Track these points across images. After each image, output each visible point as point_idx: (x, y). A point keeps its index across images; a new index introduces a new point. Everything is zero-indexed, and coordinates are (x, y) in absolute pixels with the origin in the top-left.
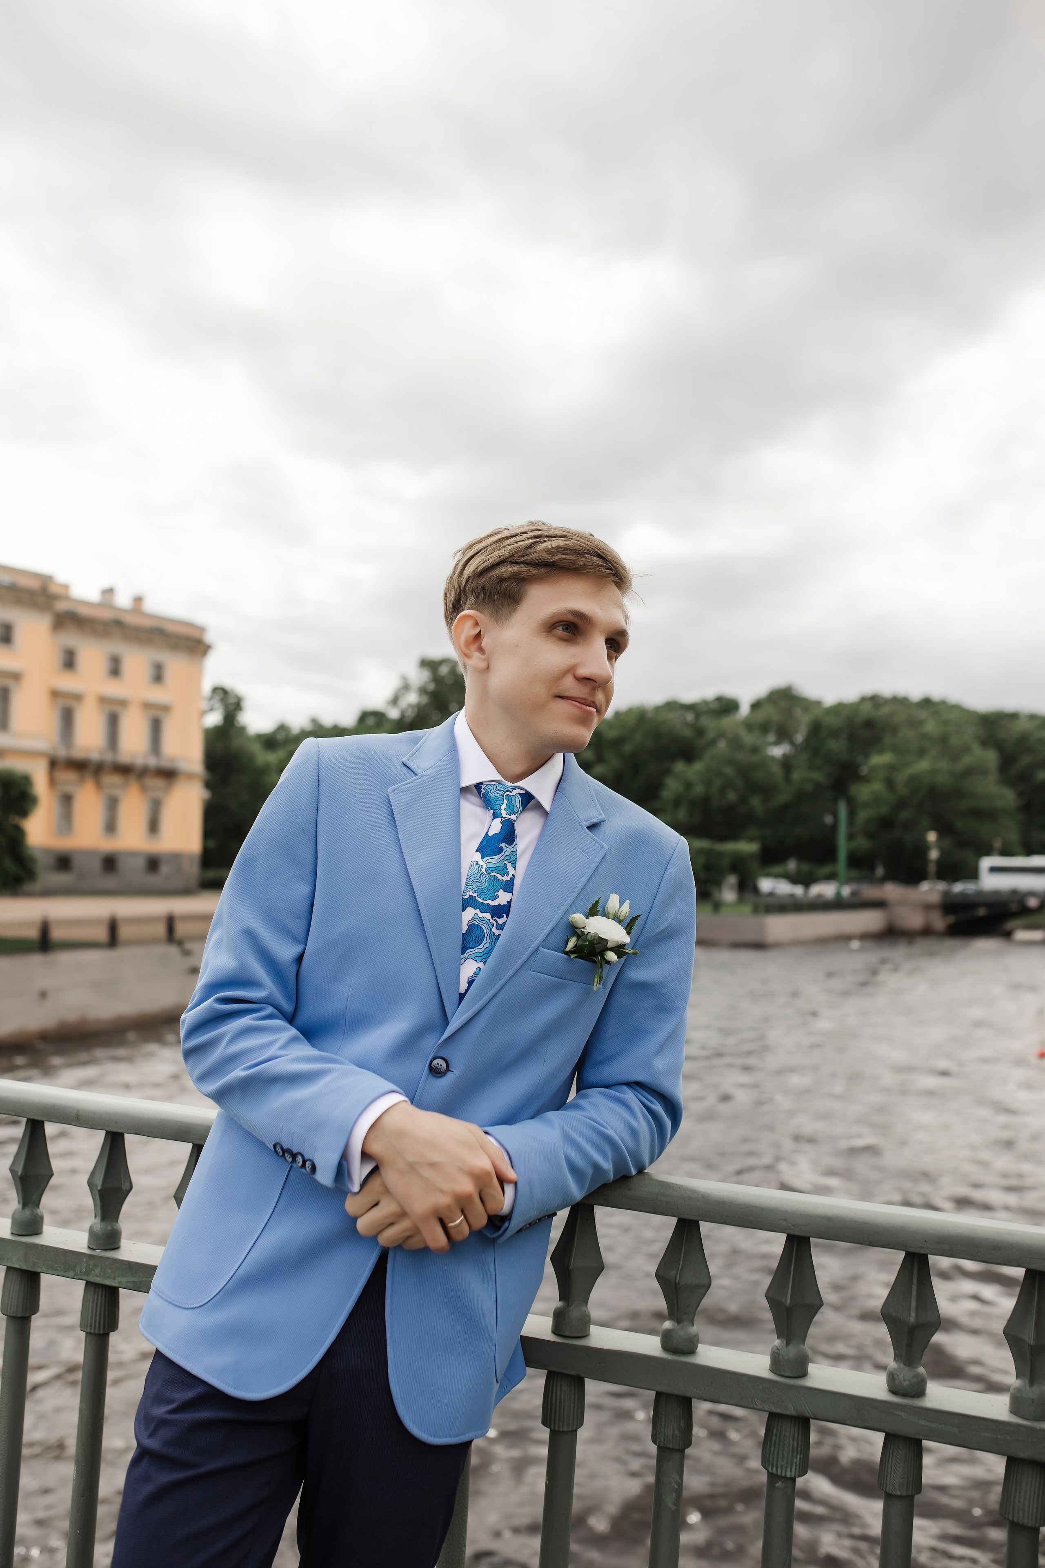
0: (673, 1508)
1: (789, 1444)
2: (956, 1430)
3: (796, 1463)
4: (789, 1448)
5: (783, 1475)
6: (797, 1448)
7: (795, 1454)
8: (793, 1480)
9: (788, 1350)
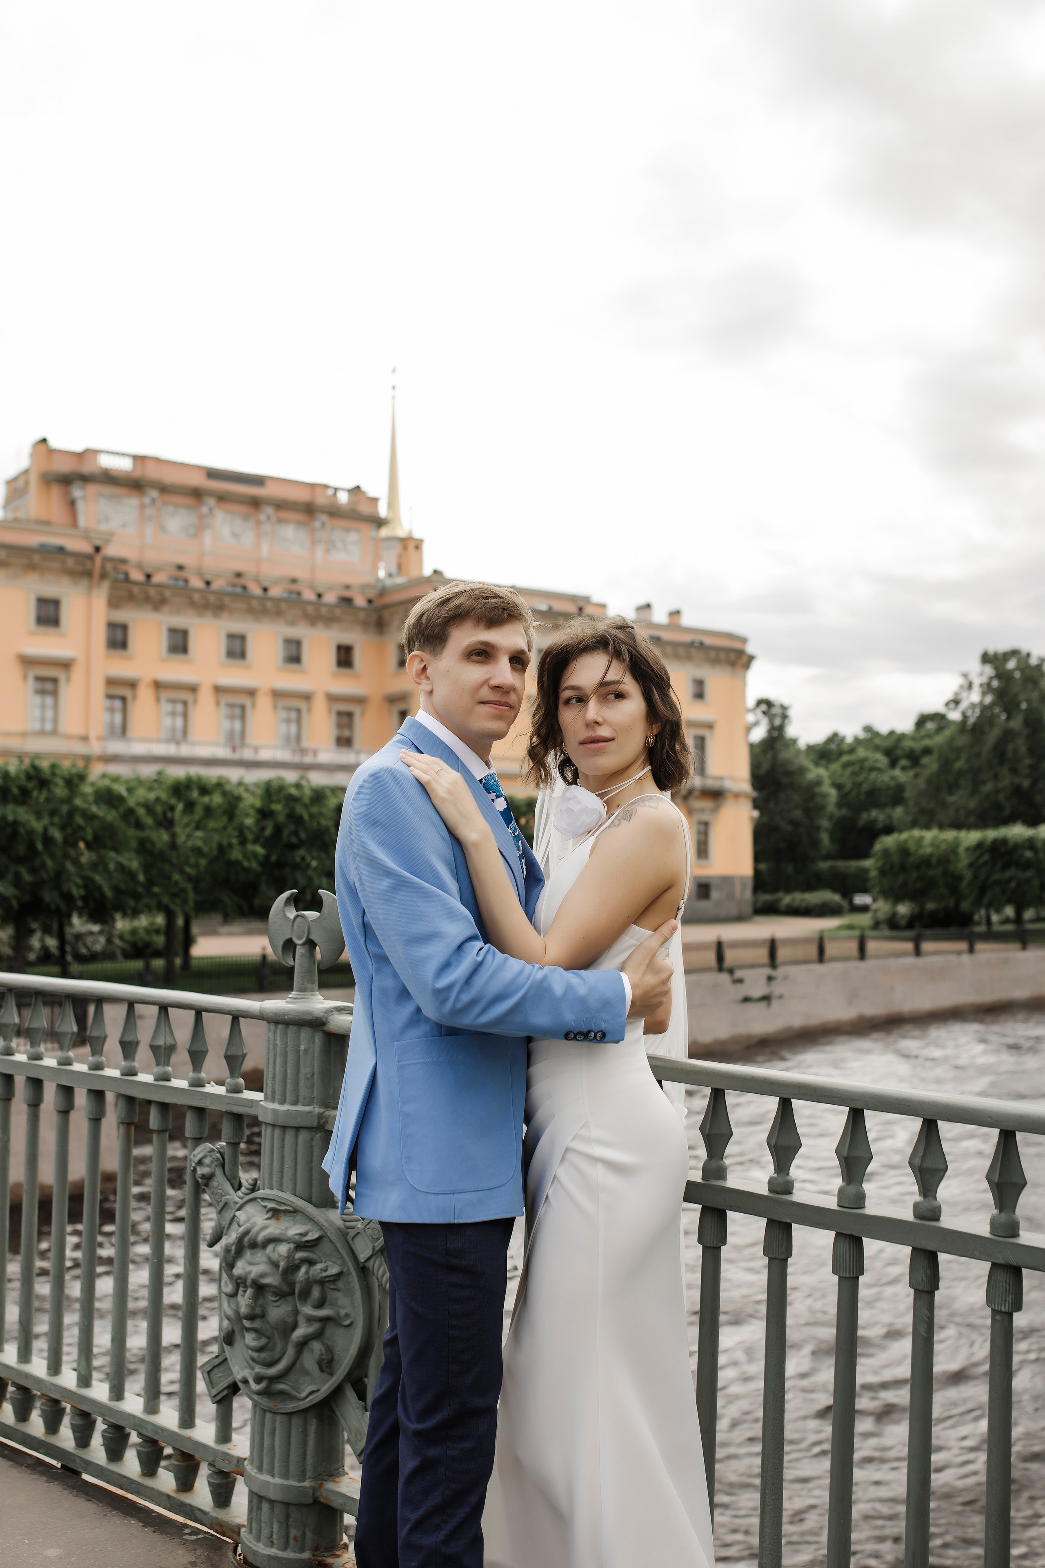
0: (925, 1335)
1: (1003, 1286)
3: (1009, 1301)
4: (1003, 1289)
5: (999, 1309)
6: (1009, 1290)
7: (1007, 1295)
8: (1010, 1315)
9: (1004, 1217)
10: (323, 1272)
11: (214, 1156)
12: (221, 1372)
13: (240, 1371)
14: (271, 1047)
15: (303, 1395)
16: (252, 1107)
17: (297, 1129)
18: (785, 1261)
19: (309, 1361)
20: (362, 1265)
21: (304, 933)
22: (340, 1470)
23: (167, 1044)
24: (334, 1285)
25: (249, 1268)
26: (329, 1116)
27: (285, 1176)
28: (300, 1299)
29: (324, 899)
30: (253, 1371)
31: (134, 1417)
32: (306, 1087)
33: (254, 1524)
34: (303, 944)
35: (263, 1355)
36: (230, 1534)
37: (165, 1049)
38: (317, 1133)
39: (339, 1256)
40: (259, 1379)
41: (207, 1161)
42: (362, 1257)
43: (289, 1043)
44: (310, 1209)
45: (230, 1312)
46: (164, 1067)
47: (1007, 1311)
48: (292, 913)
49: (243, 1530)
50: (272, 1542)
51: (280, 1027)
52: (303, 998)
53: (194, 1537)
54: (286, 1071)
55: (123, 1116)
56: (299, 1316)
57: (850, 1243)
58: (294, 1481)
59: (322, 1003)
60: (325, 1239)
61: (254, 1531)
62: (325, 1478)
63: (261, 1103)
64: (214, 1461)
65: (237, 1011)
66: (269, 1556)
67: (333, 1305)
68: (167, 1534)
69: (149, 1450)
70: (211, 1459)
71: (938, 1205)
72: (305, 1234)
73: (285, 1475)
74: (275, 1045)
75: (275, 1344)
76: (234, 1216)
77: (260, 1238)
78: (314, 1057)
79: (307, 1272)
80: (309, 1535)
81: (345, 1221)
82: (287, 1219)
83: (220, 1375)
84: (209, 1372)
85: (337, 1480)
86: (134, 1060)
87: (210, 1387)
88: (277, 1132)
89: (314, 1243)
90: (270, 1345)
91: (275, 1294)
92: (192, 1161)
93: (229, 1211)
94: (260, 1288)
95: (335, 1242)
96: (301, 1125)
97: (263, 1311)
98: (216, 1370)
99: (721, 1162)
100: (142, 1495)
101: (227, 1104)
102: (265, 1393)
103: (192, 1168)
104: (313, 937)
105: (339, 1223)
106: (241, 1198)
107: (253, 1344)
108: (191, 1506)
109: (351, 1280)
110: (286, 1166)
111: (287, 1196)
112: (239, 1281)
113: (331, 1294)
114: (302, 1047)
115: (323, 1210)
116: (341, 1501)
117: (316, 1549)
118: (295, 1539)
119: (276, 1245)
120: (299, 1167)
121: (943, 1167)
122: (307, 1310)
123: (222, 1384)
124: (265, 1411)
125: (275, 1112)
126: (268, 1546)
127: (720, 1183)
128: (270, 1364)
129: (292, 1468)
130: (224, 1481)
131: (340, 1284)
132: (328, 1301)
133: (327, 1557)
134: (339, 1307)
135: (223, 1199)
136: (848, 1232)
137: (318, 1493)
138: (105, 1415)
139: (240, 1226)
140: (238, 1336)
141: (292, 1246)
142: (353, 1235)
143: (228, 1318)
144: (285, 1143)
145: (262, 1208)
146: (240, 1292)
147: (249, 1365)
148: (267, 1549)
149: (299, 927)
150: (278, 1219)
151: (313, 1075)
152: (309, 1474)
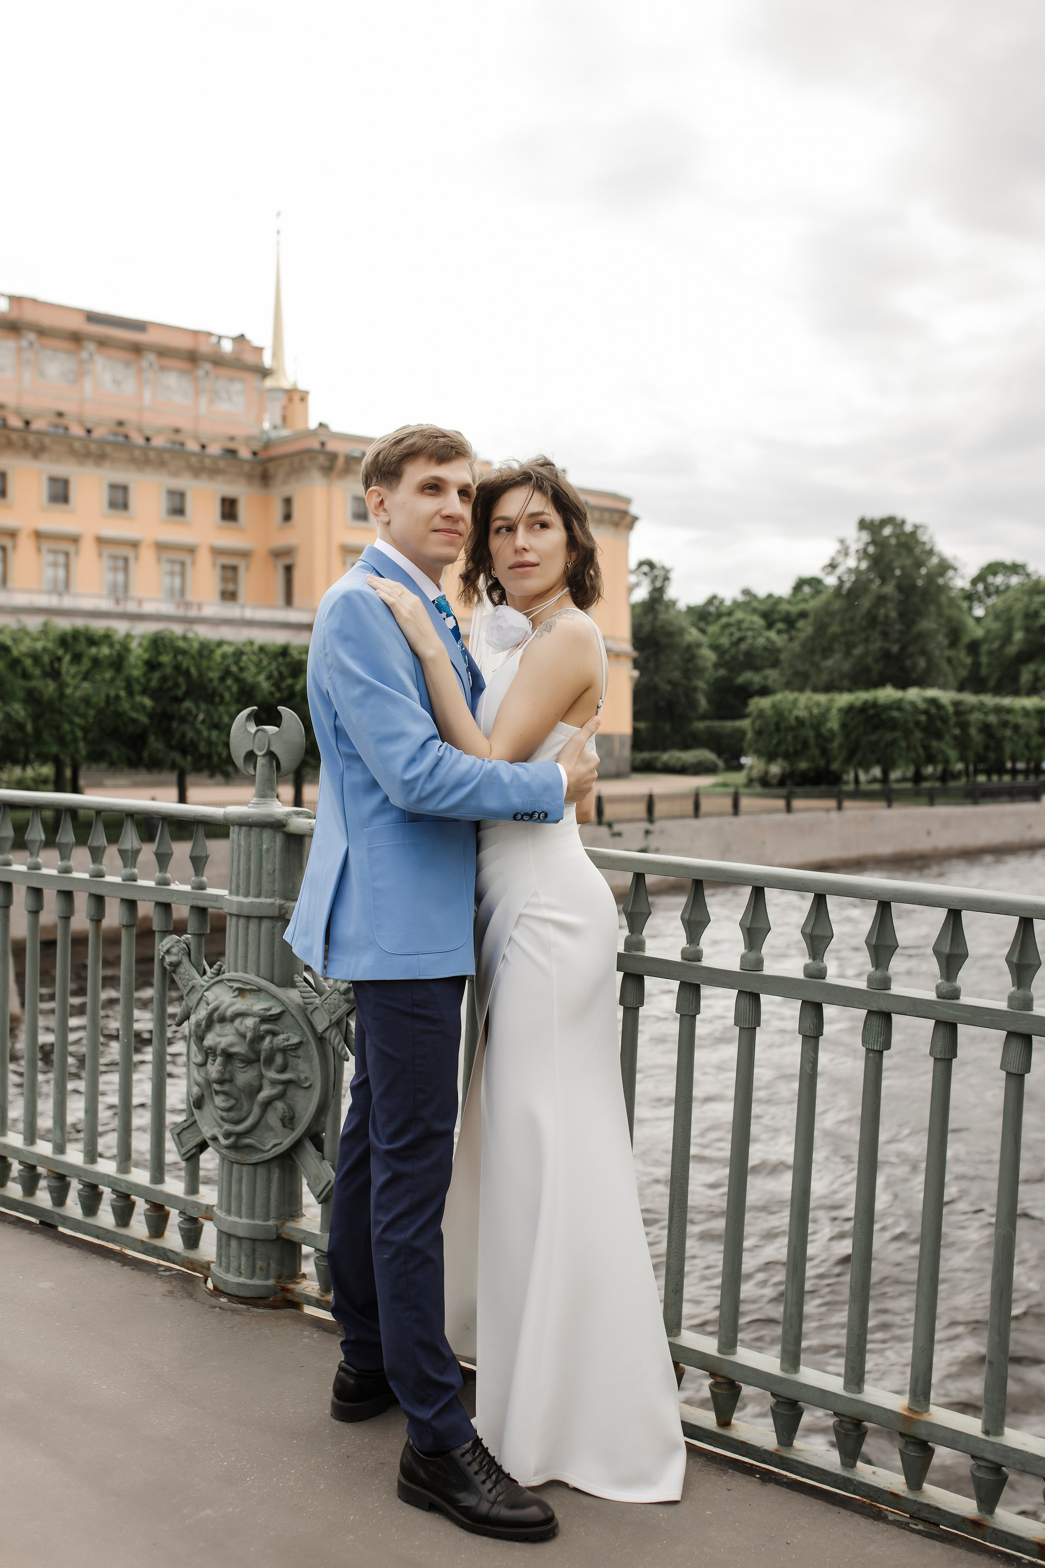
0: (810, 1072)
1: (877, 1029)
2: (970, 1016)
3: (881, 1042)
4: (876, 1032)
5: (873, 1049)
6: (881, 1032)
7: (880, 1036)
8: (881, 1052)
9: (879, 974)
10: (285, 1041)
11: (181, 946)
12: (189, 1134)
13: (207, 1131)
14: (236, 847)
15: (268, 1147)
16: (217, 901)
17: (260, 918)
18: (694, 1017)
19: (273, 1118)
20: (319, 1036)
21: (265, 745)
22: (299, 1212)
23: (134, 848)
24: (295, 1053)
25: (218, 1039)
26: (289, 907)
27: (249, 961)
28: (265, 1065)
29: (283, 715)
30: (222, 1128)
31: (108, 1176)
32: (269, 882)
33: (223, 1259)
34: (264, 756)
35: (232, 1114)
36: (201, 1269)
37: (132, 852)
38: (278, 922)
39: (300, 1028)
40: (227, 1135)
41: (174, 950)
42: (320, 1029)
43: (252, 843)
44: (273, 988)
45: (200, 1079)
46: (131, 868)
47: (878, 1049)
48: (253, 728)
49: (212, 1265)
50: (240, 1272)
51: (244, 829)
52: (264, 803)
53: (168, 1273)
54: (249, 869)
55: (93, 913)
56: (263, 1081)
57: (750, 999)
58: (259, 1220)
59: (281, 807)
60: (287, 1014)
61: (223, 1264)
62: (287, 1218)
63: (226, 897)
64: (184, 1209)
65: (202, 816)
66: (238, 1283)
67: (294, 1070)
68: (144, 1271)
69: (123, 1204)
70: (182, 1208)
71: (824, 966)
72: (269, 1009)
73: (252, 1216)
74: (239, 845)
75: (242, 1105)
76: (203, 995)
77: (229, 1013)
78: (275, 855)
79: (271, 1042)
80: (273, 1265)
81: (303, 998)
82: (252, 997)
83: (189, 1136)
84: (178, 1134)
85: (297, 1220)
86: (101, 863)
87: (180, 1147)
88: (242, 922)
89: (276, 1017)
90: (238, 1105)
91: (243, 1061)
92: (161, 951)
93: (196, 993)
94: (228, 1056)
95: (295, 1015)
96: (264, 914)
97: (231, 1076)
98: (185, 1132)
99: (640, 936)
100: (117, 1242)
101: (193, 899)
102: (233, 1147)
103: (161, 957)
104: (273, 749)
105: (300, 1000)
106: (207, 982)
107: (223, 1105)
108: (163, 1248)
109: (310, 1048)
110: (250, 951)
111: (251, 977)
112: (209, 1051)
113: (292, 1061)
114: (265, 847)
115: (284, 989)
116: (302, 1236)
117: (279, 1277)
118: (261, 1269)
119: (243, 1019)
120: (262, 951)
121: (830, 935)
122: (272, 1074)
123: (190, 1144)
124: (232, 1162)
125: (240, 904)
126: (237, 1276)
127: (640, 953)
128: (237, 1122)
129: (258, 1210)
130: (194, 1226)
131: (300, 1052)
132: (289, 1066)
133: (289, 1283)
134: (300, 1072)
135: (190, 983)
136: (749, 990)
137: (281, 1231)
138: (80, 1176)
139: (208, 1004)
140: (207, 1100)
141: (257, 1019)
142: (312, 1010)
143: (198, 1085)
144: (249, 931)
145: (229, 988)
146: (210, 1061)
147: (219, 1124)
148: (236, 1278)
149: (260, 740)
150: (243, 997)
151: (274, 871)
152: (273, 1214)
